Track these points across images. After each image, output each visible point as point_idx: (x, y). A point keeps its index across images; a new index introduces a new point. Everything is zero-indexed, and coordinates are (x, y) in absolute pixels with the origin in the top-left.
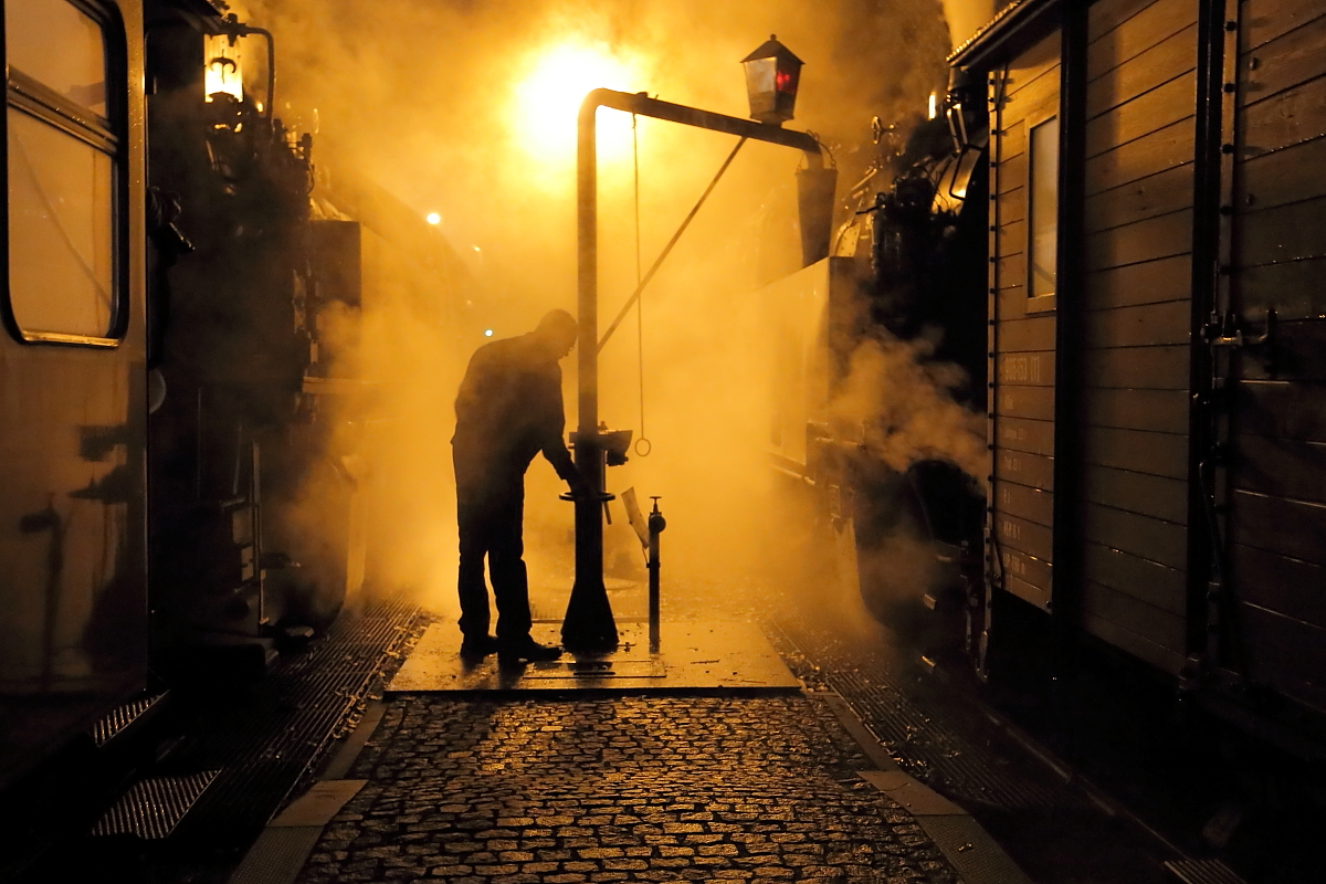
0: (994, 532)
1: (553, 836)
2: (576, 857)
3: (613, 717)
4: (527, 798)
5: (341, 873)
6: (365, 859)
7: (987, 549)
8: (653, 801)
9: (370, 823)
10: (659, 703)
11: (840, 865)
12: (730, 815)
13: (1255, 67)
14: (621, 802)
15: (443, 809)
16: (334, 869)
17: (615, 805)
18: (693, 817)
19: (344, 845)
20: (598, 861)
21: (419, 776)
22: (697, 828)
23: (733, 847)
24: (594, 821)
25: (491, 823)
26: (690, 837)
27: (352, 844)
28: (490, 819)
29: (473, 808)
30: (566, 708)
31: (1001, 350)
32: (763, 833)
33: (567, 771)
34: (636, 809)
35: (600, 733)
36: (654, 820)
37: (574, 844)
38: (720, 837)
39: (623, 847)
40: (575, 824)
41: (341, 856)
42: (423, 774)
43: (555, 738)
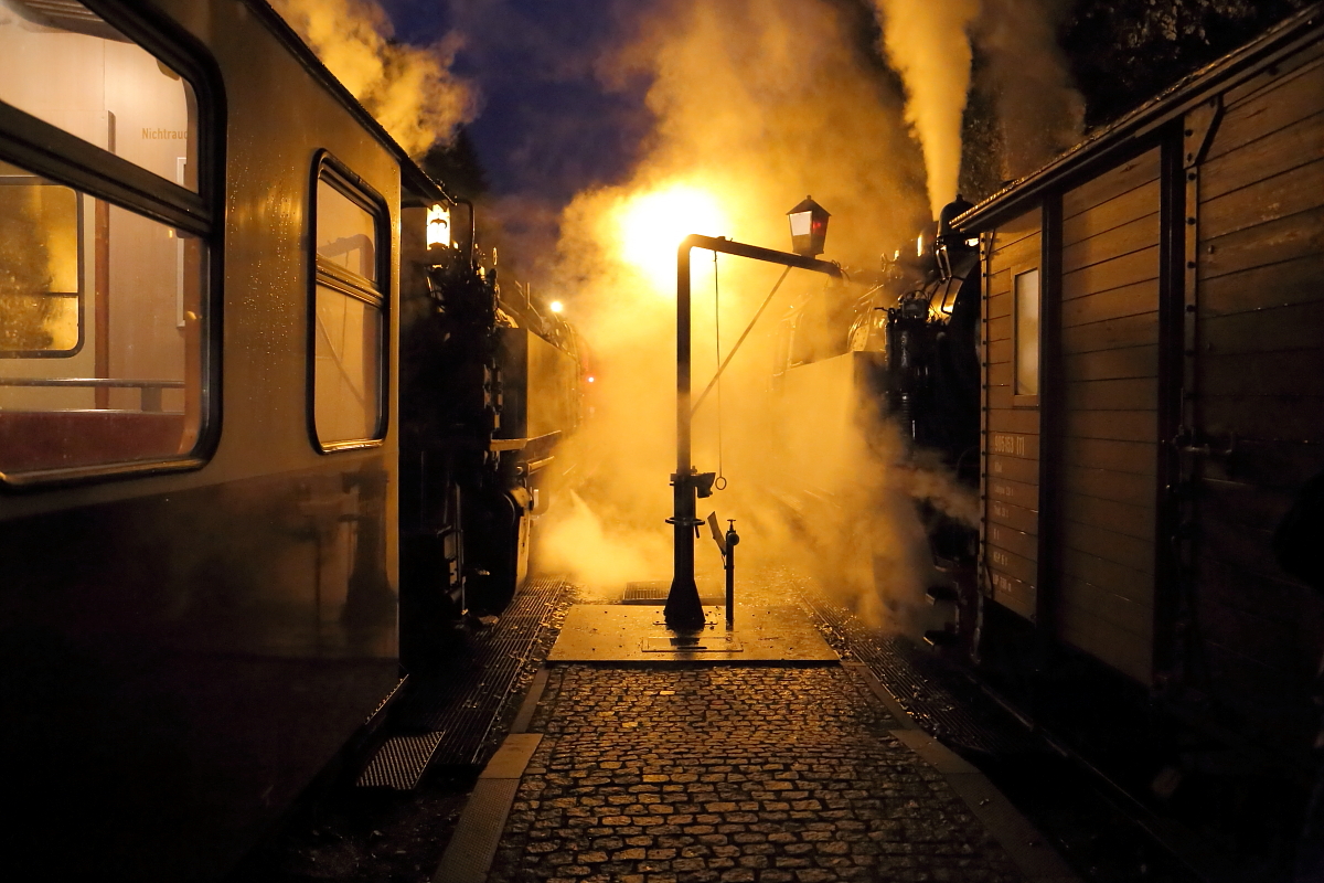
0: (985, 558)
1: (685, 791)
2: (704, 811)
3: (709, 684)
4: (660, 757)
5: (538, 820)
6: (552, 808)
7: (980, 570)
8: (752, 761)
9: (552, 776)
10: (741, 672)
11: (899, 819)
12: (810, 775)
13: (1212, 252)
14: (729, 761)
15: (602, 766)
16: (531, 816)
17: (725, 764)
18: (784, 776)
19: (537, 795)
20: (721, 814)
21: (578, 732)
22: (787, 785)
23: (817, 803)
24: (712, 778)
25: (638, 779)
26: (784, 794)
27: (541, 795)
28: (637, 776)
29: (624, 766)
30: (675, 675)
31: (991, 429)
32: (837, 790)
33: (683, 729)
34: (742, 768)
35: (702, 697)
36: (757, 778)
37: (701, 798)
38: (806, 794)
39: (737, 802)
40: (698, 781)
41: (535, 805)
42: (582, 730)
43: (670, 701)
